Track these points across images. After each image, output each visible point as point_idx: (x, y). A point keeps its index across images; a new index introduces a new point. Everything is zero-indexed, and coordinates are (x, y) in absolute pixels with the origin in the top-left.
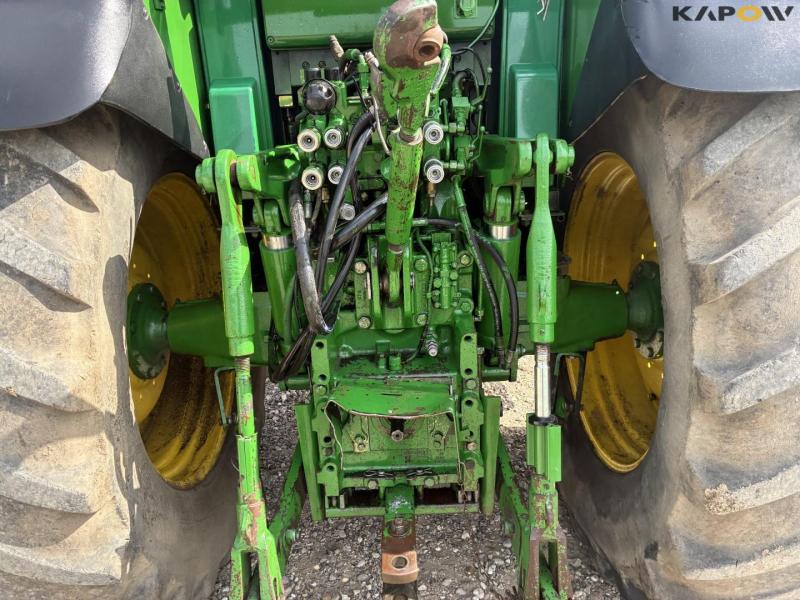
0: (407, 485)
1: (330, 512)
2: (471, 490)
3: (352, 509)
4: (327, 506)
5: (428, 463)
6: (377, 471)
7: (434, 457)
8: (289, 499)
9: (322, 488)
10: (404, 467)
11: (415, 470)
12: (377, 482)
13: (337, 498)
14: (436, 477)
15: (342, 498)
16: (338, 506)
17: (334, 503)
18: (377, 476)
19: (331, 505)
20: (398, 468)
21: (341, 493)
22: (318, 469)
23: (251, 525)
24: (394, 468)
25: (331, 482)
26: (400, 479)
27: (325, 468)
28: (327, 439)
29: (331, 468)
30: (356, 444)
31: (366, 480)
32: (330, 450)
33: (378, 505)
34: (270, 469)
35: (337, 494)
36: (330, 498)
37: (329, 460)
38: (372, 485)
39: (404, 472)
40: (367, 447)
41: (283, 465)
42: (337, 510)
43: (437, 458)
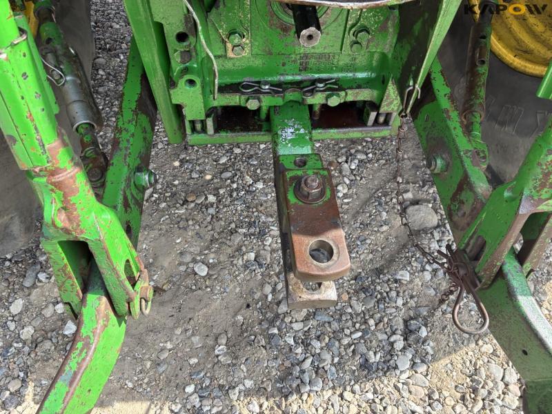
0: (301, 103)
1: (192, 138)
2: (389, 110)
3: (223, 134)
4: (188, 131)
5: (331, 71)
6: (259, 82)
7: (341, 63)
8: (132, 128)
9: (178, 109)
10: (298, 78)
11: (314, 82)
12: (260, 100)
13: (203, 123)
14: (343, 93)
15: (210, 123)
16: (204, 130)
17: (199, 126)
18: (258, 92)
19: (194, 130)
20: (290, 78)
21: (208, 116)
22: (171, 83)
23: (64, 208)
24: (282, 78)
25: (192, 101)
26: (292, 95)
27: (182, 83)
28: (181, 37)
29: (191, 82)
30: (229, 46)
31: (243, 97)
32: (187, 55)
33: (260, 129)
34: (110, 50)
35: (203, 118)
36: (193, 123)
37: (186, 71)
38: (252, 105)
39: (298, 85)
40: (247, 50)
41: (124, 46)
42: (202, 136)
43: (346, 65)
